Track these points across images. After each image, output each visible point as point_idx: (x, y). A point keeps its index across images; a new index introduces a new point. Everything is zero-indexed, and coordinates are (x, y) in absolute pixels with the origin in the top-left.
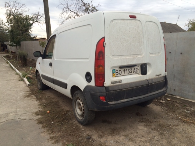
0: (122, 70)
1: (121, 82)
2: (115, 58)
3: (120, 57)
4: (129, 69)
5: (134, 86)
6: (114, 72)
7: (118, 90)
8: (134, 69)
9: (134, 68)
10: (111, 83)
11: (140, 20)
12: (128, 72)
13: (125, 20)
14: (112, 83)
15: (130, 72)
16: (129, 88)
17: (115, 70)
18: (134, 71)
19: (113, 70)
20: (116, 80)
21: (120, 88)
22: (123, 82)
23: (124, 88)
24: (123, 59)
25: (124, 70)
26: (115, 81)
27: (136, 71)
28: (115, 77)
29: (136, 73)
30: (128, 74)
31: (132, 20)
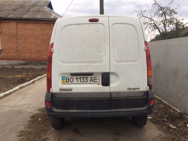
0: (75, 77)
1: (72, 91)
2: (65, 65)
3: (71, 64)
4: (84, 78)
5: (86, 97)
6: (63, 79)
7: (65, 98)
8: (91, 78)
9: (91, 76)
10: (59, 90)
11: (104, 24)
12: (82, 80)
13: (82, 25)
14: (61, 90)
15: (86, 80)
16: (80, 98)
17: (66, 77)
18: (91, 80)
19: (62, 77)
20: (66, 87)
21: (68, 96)
22: (73, 91)
23: (73, 97)
24: (74, 66)
25: (77, 78)
26: (64, 88)
27: (93, 81)
28: (64, 85)
29: (94, 83)
30: (82, 83)
31: (91, 24)
